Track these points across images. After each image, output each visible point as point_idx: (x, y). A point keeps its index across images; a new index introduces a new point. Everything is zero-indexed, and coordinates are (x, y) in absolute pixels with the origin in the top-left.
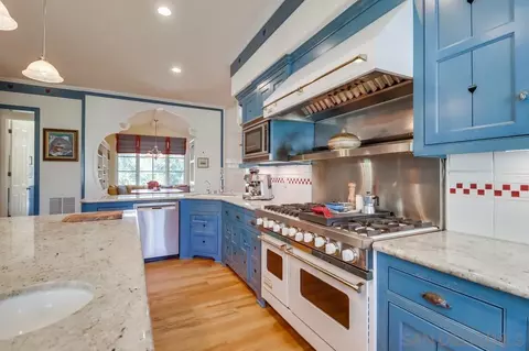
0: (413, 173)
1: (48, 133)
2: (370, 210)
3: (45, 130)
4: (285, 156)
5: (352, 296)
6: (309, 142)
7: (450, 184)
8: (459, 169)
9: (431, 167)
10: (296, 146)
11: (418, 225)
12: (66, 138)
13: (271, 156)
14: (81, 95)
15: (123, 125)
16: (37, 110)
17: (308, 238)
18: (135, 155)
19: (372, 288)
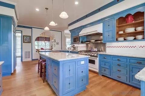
0: (102, 45)
1: (24, 37)
2: (97, 50)
3: (23, 36)
4: (82, 42)
5: (95, 60)
6: (86, 40)
7: (107, 46)
8: (108, 44)
9: (104, 44)
10: (84, 41)
11: (103, 52)
12: (28, 38)
13: (80, 42)
14: (31, 28)
15: (40, 35)
16: (22, 31)
17: (89, 54)
18: (37, 41)
19: (98, 58)
